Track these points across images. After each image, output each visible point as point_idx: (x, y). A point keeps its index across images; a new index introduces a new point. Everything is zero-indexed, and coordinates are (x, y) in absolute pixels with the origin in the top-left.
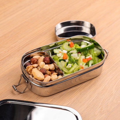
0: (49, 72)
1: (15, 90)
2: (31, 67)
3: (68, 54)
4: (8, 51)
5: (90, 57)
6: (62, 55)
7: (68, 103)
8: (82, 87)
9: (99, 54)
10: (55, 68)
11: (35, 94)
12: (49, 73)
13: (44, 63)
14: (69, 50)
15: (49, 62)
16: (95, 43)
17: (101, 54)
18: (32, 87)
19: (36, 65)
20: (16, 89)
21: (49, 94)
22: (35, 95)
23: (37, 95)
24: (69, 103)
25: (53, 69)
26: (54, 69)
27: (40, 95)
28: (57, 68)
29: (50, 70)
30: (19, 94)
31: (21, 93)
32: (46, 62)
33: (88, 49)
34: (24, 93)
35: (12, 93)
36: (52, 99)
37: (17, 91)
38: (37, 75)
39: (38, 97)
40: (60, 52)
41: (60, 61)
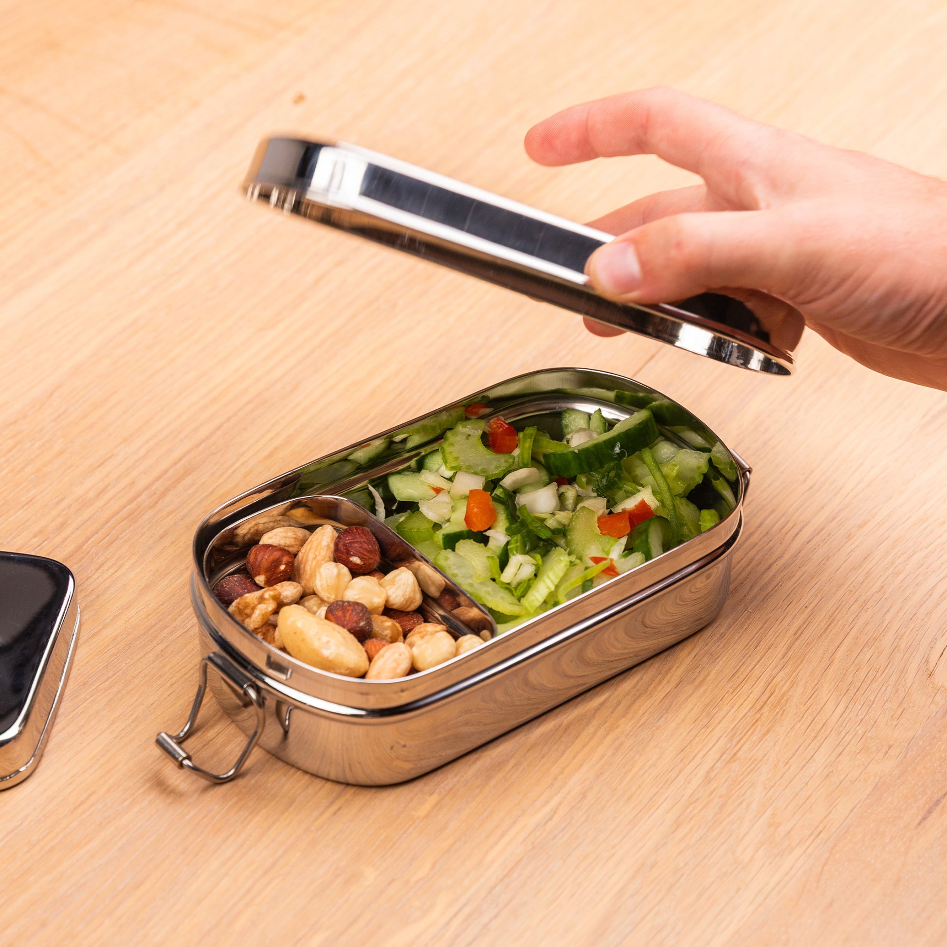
0: (385, 625)
1: (181, 766)
2: (262, 600)
3: (498, 492)
4: (63, 526)
5: (643, 504)
6: (453, 509)
7: (547, 809)
8: (619, 703)
9: (699, 480)
10: (425, 595)
11: (315, 776)
12: (388, 632)
13: (345, 570)
14: (494, 471)
15: (376, 559)
16: (660, 407)
17: (706, 476)
18: (286, 733)
19: (288, 590)
20: (189, 758)
21: (407, 768)
22: (318, 783)
23: (328, 780)
24: (555, 811)
25: (410, 601)
26: (418, 599)
27: (351, 780)
28: (434, 592)
29: (389, 611)
30: (206, 789)
31: (218, 781)
32: (356, 560)
33: (617, 450)
34: (241, 782)
35: (160, 785)
36: (434, 798)
37: (195, 769)
38: (316, 644)
39: (338, 796)
40: (438, 491)
41: (451, 542)
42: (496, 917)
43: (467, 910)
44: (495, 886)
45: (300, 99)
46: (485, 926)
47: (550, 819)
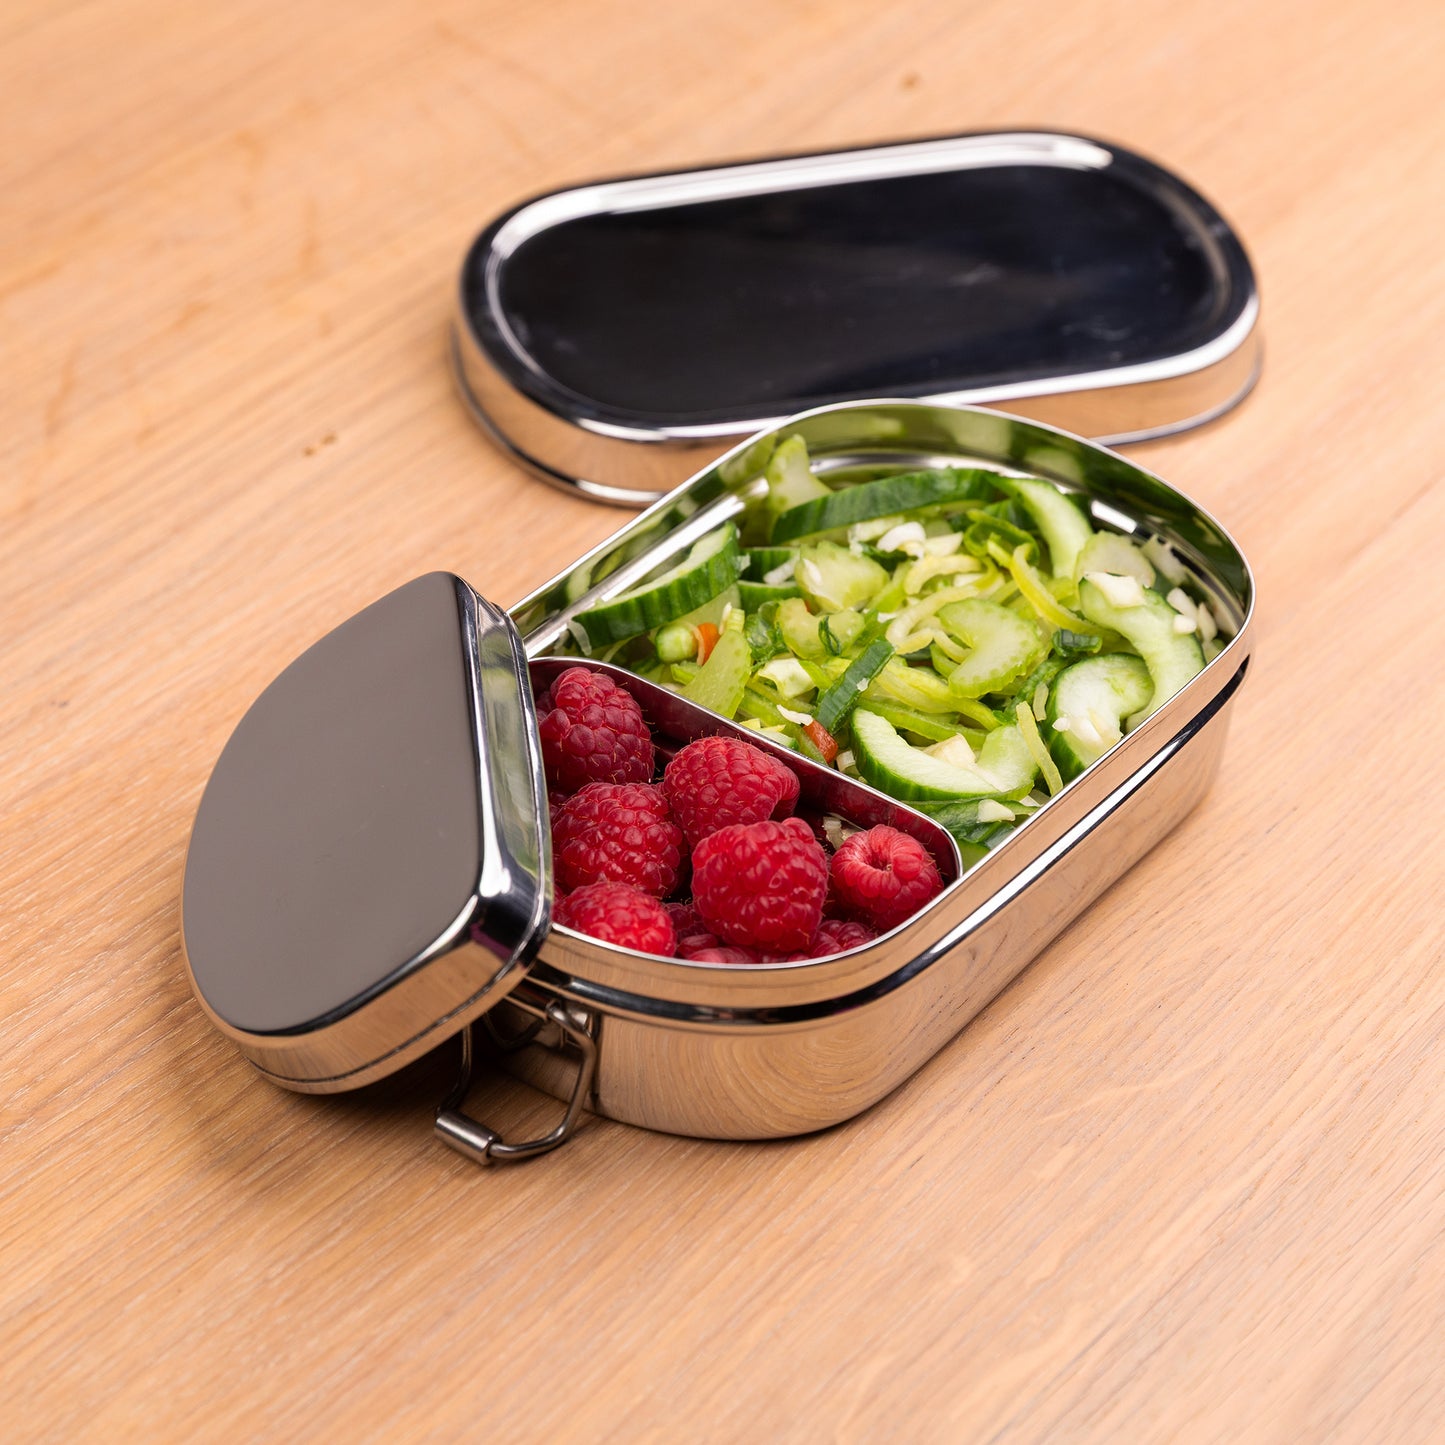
42: (1158, 1349)
43: (1112, 1336)
44: (1159, 1300)
45: (911, 82)
46: (1140, 1363)
47: (1250, 1198)
